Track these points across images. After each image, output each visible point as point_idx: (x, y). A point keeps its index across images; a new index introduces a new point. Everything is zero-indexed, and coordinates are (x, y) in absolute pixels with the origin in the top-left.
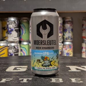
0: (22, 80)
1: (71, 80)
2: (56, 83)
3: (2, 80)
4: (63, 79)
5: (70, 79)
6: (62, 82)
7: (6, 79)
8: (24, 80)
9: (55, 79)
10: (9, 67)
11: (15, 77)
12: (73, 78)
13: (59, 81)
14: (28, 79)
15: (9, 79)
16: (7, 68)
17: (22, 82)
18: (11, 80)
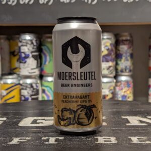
0: (48, 140)
1: (130, 139)
2: (105, 144)
3: (13, 140)
4: (116, 138)
5: (130, 137)
6: (116, 142)
7: (20, 138)
8: (50, 140)
9: (103, 137)
10: (24, 119)
11: (34, 134)
12: (135, 136)
13: (111, 141)
14: (57, 138)
15: (24, 138)
16: (20, 121)
17: (47, 143)
18: (28, 140)
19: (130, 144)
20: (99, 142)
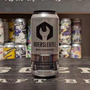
0: (37, 81)
1: (84, 81)
2: (70, 83)
3: (17, 80)
4: (76, 80)
5: (84, 80)
6: (77, 82)
7: (21, 79)
8: (39, 81)
9: (69, 79)
10: (22, 69)
11: (29, 78)
12: (87, 79)
13: (73, 82)
14: (42, 79)
15: (24, 79)
16: (20, 69)
17: (37, 82)
18: (26, 81)
19: (84, 83)
20: (67, 82)
